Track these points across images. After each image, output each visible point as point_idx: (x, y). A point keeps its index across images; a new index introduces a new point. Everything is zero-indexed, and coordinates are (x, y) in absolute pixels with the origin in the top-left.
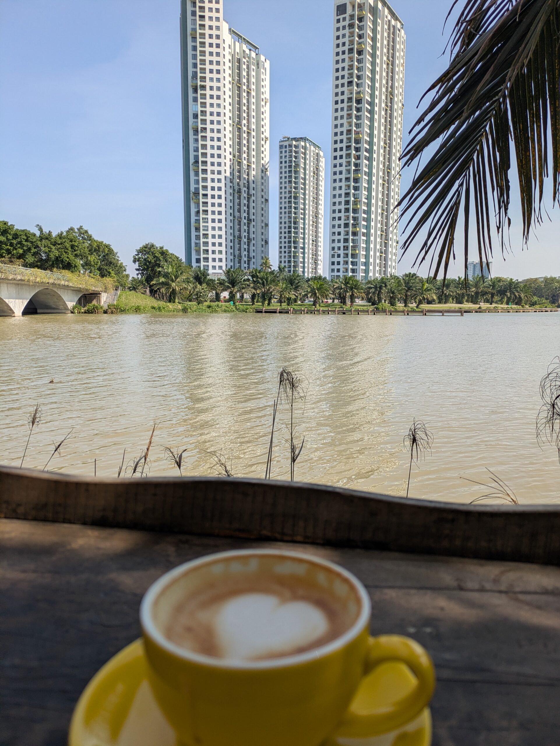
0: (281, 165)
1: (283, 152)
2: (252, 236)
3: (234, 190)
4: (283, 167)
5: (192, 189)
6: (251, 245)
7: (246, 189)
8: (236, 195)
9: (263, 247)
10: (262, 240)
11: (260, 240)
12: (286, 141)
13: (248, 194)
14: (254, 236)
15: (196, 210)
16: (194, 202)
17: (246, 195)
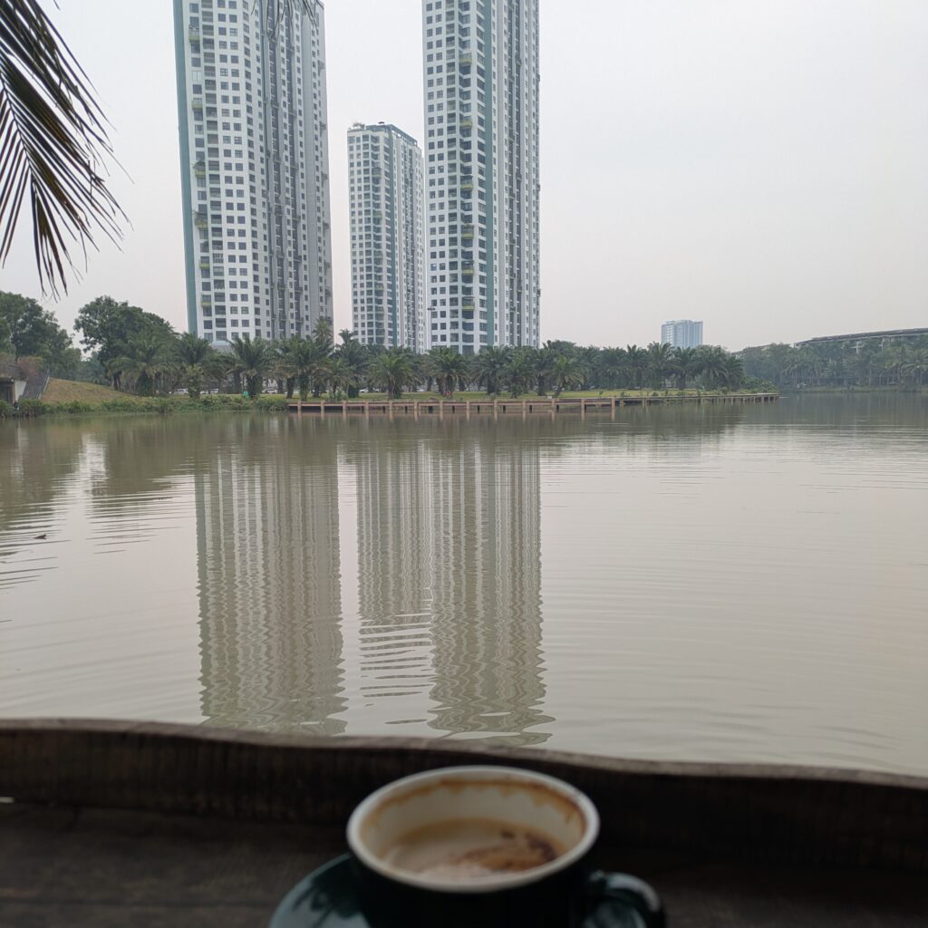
0: (352, 169)
1: (355, 148)
2: (303, 283)
3: (269, 209)
4: (356, 173)
5: (195, 208)
6: (303, 298)
7: (290, 207)
8: (274, 217)
9: (322, 301)
10: (321, 290)
11: (318, 290)
12: (357, 130)
13: (295, 215)
14: (307, 283)
15: (203, 241)
16: (199, 228)
17: (290, 217)
